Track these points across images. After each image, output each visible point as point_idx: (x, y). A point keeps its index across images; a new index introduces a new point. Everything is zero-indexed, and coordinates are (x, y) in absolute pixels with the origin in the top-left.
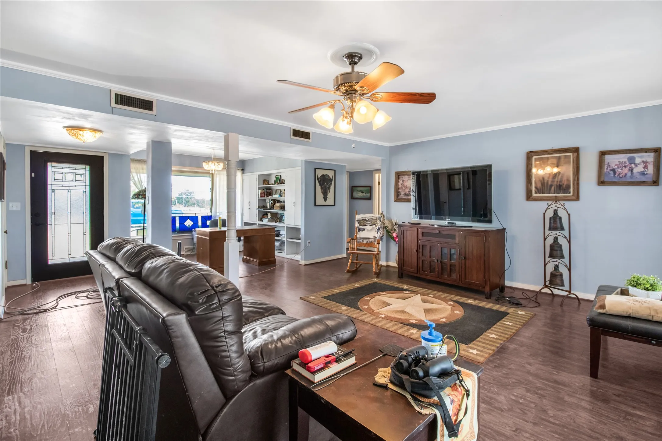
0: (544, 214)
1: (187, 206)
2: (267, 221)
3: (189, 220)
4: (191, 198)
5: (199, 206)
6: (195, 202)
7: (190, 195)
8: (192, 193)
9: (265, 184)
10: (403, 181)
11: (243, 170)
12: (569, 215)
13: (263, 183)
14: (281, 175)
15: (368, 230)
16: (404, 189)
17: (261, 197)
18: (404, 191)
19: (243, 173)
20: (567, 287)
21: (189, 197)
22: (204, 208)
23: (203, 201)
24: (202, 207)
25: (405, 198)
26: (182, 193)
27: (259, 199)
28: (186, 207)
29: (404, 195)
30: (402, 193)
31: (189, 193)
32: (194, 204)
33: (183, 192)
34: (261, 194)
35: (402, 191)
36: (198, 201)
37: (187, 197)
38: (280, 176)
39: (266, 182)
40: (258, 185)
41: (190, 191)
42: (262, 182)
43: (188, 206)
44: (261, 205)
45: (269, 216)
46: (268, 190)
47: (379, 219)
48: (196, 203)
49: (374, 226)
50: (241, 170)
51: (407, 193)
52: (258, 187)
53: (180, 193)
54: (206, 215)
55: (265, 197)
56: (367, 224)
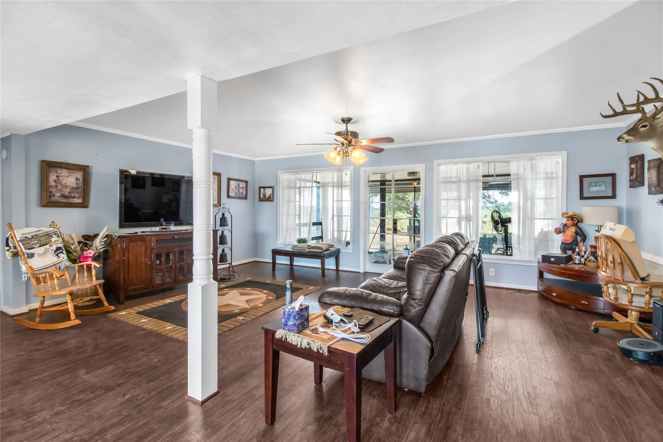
0: (215, 216)
10: (57, 176)
12: (232, 216)
15: (39, 255)
16: (60, 188)
18: (60, 192)
20: (229, 262)
25: (62, 201)
29: (60, 197)
30: (58, 194)
35: (55, 192)
47: (55, 234)
49: (47, 246)
51: (66, 194)
56: (33, 244)
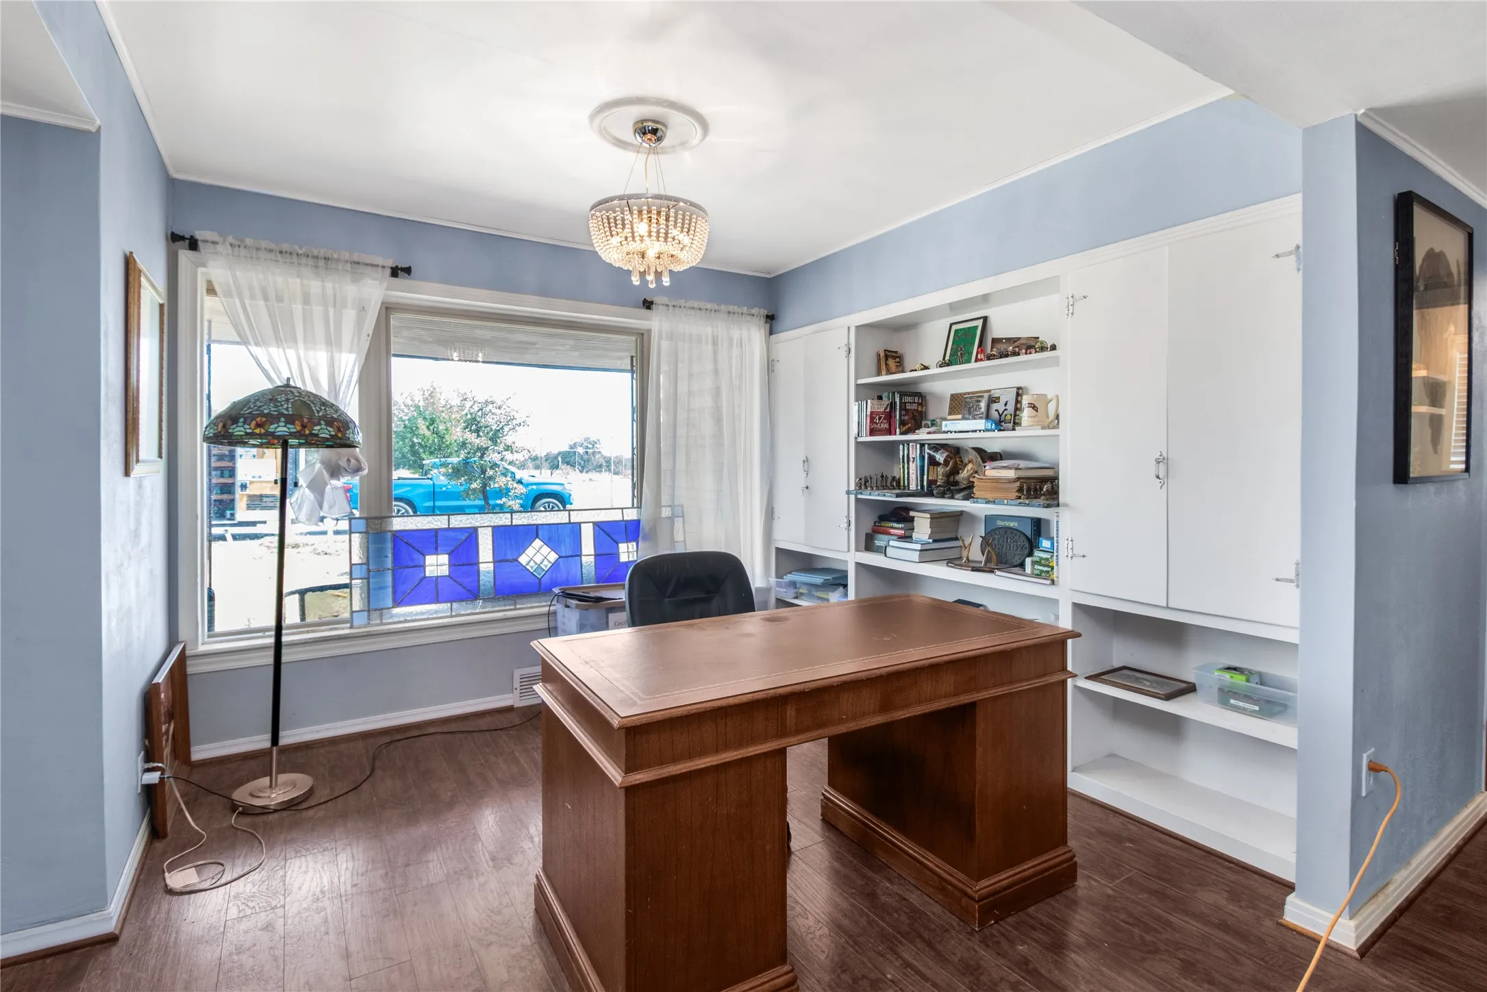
1: (585, 471)
2: (915, 556)
3: (537, 543)
4: (594, 453)
5: (610, 470)
6: (602, 461)
7: (591, 446)
8: (596, 443)
9: (889, 372)
11: (770, 318)
13: (874, 368)
14: (985, 319)
17: (873, 432)
19: (771, 333)
21: (590, 451)
22: (620, 476)
23: (619, 462)
24: (616, 473)
26: (575, 443)
27: (858, 444)
28: (584, 474)
31: (591, 444)
32: (600, 466)
33: (578, 440)
34: (872, 416)
36: (608, 461)
37: (587, 452)
38: (980, 323)
39: (891, 362)
40: (856, 378)
41: (591, 440)
42: (871, 364)
43: (587, 472)
44: (871, 471)
45: (923, 528)
46: (908, 399)
48: (604, 464)
50: (763, 320)
52: (857, 386)
53: (572, 443)
54: (615, 516)
55: (889, 432)
